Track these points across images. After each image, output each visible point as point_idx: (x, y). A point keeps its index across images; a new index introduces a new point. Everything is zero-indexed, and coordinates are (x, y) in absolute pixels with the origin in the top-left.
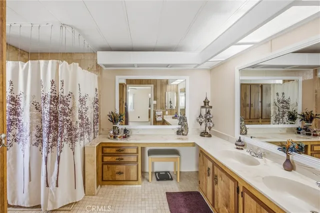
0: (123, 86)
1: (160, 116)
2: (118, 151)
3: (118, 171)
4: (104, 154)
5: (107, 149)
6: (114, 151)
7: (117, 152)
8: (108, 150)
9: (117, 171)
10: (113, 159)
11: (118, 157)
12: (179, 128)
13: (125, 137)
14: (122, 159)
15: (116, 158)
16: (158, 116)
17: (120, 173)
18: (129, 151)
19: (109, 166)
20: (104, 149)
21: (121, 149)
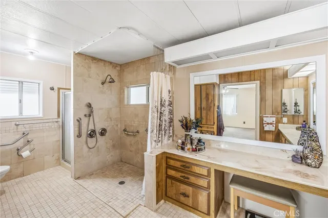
0: (214, 86)
1: (271, 124)
2: (183, 166)
3: (184, 191)
4: (168, 167)
5: (171, 161)
6: (178, 164)
7: (181, 167)
8: (172, 163)
9: (182, 191)
10: (178, 175)
11: (183, 175)
12: (297, 151)
13: (194, 150)
14: (188, 178)
15: (180, 174)
16: (268, 124)
17: (185, 195)
18: (197, 170)
19: (173, 181)
20: (169, 160)
21: (187, 165)
